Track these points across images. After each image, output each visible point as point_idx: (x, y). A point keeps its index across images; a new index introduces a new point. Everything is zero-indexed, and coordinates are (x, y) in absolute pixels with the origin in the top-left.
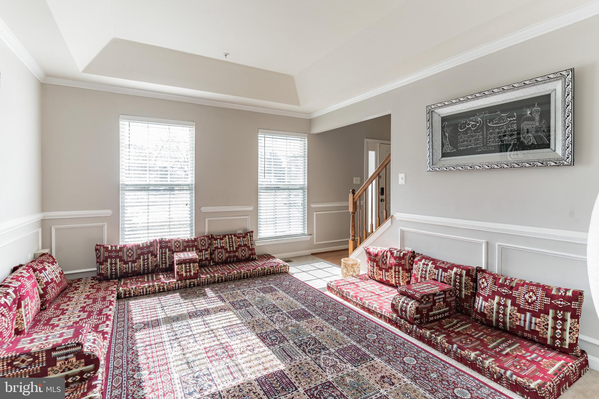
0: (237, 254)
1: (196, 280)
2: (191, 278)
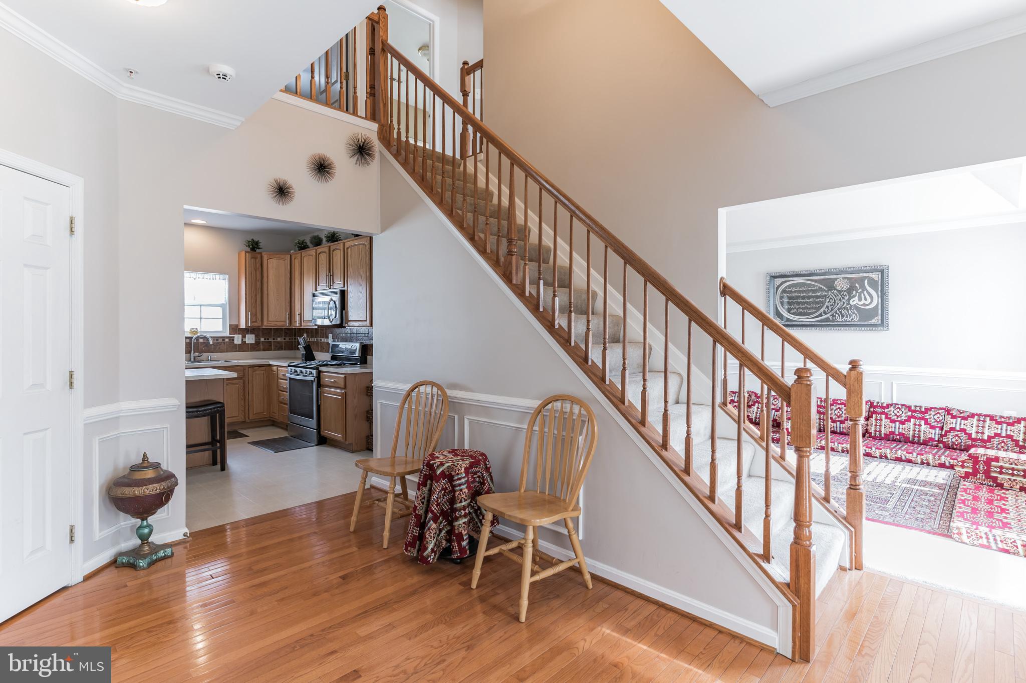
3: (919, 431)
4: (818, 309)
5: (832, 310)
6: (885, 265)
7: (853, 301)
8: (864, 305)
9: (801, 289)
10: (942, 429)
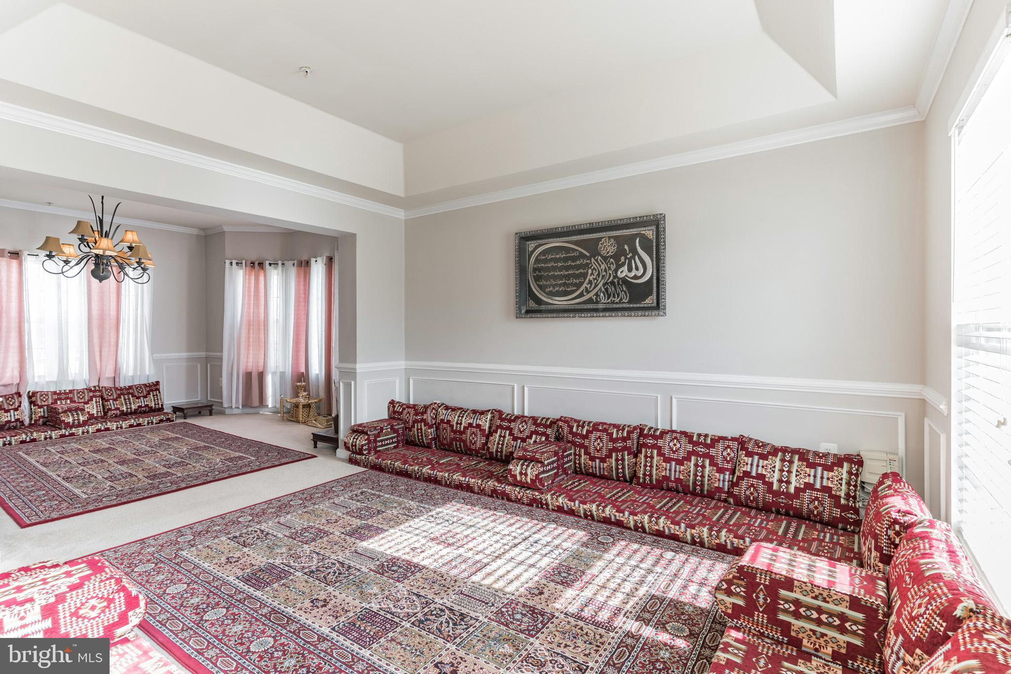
3: (703, 476)
4: (579, 286)
5: (596, 286)
6: (661, 214)
7: (622, 272)
8: (635, 277)
9: (558, 256)
10: (733, 472)
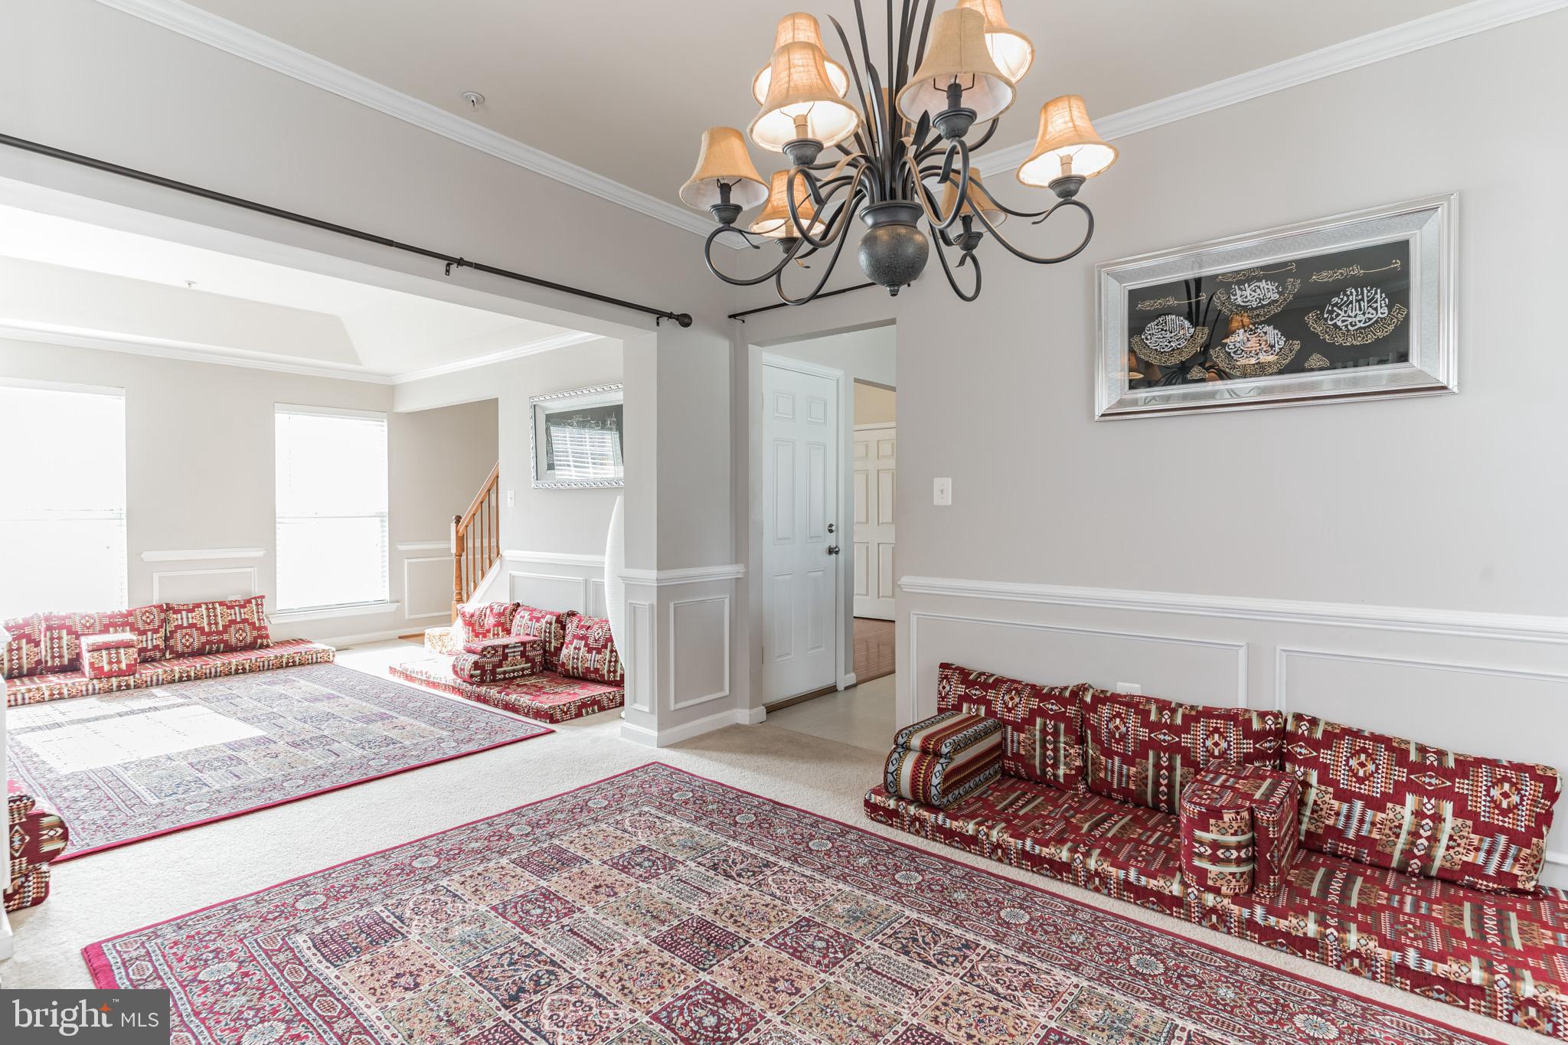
0: (226, 637)
1: (132, 677)
2: (120, 673)
